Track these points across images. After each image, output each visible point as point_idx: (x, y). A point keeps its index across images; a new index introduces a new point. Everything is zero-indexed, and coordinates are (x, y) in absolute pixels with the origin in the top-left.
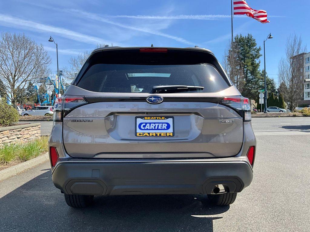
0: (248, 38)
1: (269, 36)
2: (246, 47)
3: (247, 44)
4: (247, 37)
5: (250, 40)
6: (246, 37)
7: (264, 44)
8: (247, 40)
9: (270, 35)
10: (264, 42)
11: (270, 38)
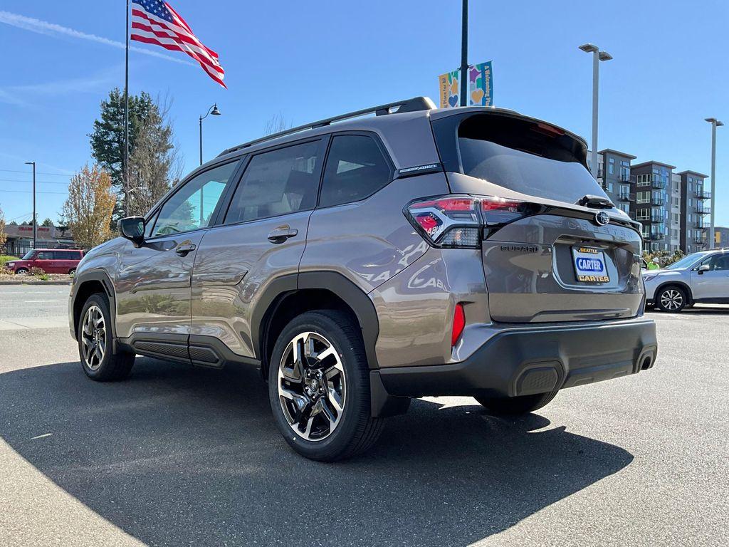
0: (142, 101)
1: (213, 109)
2: (137, 122)
3: (139, 116)
4: (139, 99)
5: (147, 106)
6: (136, 99)
7: (201, 125)
8: (140, 106)
9: (216, 108)
10: (201, 119)
11: (213, 113)
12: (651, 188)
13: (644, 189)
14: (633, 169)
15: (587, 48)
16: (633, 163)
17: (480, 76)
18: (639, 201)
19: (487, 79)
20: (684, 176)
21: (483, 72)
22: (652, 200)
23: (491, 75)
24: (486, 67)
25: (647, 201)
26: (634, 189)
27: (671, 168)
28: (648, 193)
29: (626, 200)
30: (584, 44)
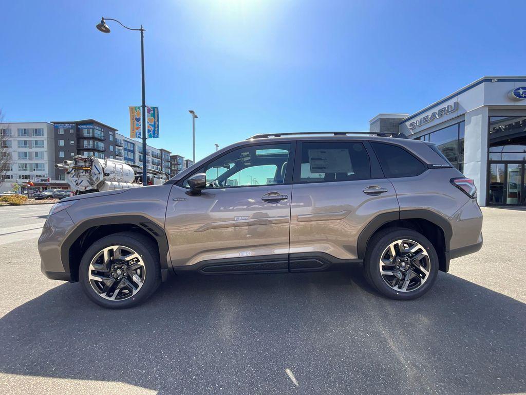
12: (177, 164)
13: (175, 164)
14: (171, 156)
15: (192, 112)
16: (171, 155)
17: (152, 112)
18: (173, 168)
19: (156, 114)
20: (187, 161)
21: (154, 111)
22: (177, 168)
23: (158, 113)
24: (155, 110)
25: (176, 168)
26: (171, 164)
27: (183, 158)
28: (176, 166)
29: (169, 168)
30: (191, 110)
